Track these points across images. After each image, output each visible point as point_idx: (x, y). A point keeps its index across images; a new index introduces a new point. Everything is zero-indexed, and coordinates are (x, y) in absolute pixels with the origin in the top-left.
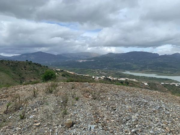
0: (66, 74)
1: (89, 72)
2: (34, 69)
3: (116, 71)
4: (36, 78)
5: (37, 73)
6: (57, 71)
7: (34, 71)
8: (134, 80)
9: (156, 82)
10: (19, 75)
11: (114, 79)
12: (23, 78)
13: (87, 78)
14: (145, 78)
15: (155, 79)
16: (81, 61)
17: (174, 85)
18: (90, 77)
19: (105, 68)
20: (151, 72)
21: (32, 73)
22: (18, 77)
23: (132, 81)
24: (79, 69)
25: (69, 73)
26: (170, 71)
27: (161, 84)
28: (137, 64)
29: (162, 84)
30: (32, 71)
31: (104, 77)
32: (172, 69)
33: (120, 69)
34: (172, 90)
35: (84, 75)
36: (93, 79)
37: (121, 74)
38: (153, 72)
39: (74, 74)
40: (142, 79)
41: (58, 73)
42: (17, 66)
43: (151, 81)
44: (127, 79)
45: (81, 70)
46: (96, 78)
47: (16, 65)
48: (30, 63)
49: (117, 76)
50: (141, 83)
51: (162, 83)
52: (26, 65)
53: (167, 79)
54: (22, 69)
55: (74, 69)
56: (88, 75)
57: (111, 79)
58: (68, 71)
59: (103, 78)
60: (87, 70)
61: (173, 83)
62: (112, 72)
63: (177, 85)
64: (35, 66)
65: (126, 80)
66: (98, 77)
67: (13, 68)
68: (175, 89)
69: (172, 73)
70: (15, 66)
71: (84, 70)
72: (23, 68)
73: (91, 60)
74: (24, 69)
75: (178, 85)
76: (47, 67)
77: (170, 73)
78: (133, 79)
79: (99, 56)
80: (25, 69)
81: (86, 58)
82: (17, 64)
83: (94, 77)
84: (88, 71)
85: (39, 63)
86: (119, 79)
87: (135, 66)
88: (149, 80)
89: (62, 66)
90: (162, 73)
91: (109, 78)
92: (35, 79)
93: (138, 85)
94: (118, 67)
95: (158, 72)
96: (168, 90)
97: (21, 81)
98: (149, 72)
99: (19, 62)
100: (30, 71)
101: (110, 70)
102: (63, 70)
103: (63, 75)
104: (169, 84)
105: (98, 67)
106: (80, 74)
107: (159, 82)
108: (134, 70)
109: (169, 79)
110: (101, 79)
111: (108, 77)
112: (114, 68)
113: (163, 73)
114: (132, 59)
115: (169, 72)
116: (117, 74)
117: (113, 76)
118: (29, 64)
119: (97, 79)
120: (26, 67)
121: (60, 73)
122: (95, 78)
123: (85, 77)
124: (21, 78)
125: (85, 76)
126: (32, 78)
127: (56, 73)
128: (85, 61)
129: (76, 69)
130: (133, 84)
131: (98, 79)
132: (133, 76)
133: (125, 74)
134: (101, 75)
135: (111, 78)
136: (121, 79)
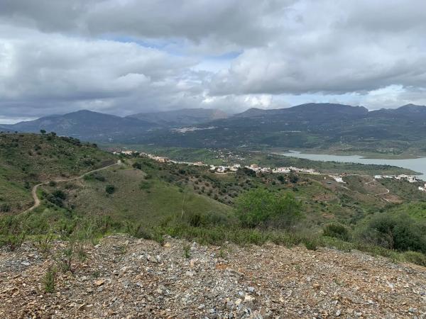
0: (145, 163)
1: (203, 155)
2: (62, 152)
3: (269, 152)
4: (68, 174)
5: (70, 161)
6: (122, 156)
7: (62, 156)
8: (311, 171)
9: (364, 175)
10: (24, 170)
11: (263, 170)
12: (32, 175)
13: (196, 169)
14: (335, 166)
15: (360, 166)
16: (184, 130)
17: (405, 180)
18: (204, 168)
19: (242, 144)
20: (349, 150)
21: (56, 161)
22: (21, 174)
23: (306, 175)
24: (179, 149)
25: (154, 160)
26: (393, 147)
27: (374, 178)
28: (316, 133)
29: (377, 179)
30: (55, 158)
31: (238, 166)
32: (399, 143)
33: (276, 146)
34: (399, 193)
35: (190, 164)
36: (213, 172)
37: (278, 159)
38: (354, 150)
39: (166, 162)
40: (328, 168)
41: (123, 161)
42: (17, 145)
43: (351, 174)
44: (294, 169)
45: (184, 151)
46: (219, 170)
47: (15, 143)
48: (51, 138)
49: (271, 164)
50: (328, 177)
51: (376, 177)
52: (41, 143)
53: (386, 167)
54: (30, 154)
55: (167, 149)
56: (199, 164)
57: (255, 172)
58: (152, 154)
59: (235, 170)
60: (198, 151)
61: (402, 176)
62: (259, 155)
63: (411, 181)
64: (65, 144)
65: (291, 171)
66: (224, 168)
67: (6, 151)
68: (408, 190)
69: (398, 153)
70: (11, 145)
71: (190, 150)
72: (32, 150)
73: (209, 126)
74: (34, 153)
75: (415, 181)
76: (95, 145)
77: (394, 153)
78: (308, 168)
79: (226, 118)
80: (39, 154)
81: (196, 122)
82: (17, 140)
83: (213, 168)
84: (202, 153)
85: (74, 138)
86: (274, 171)
87: (311, 138)
88: (347, 169)
89: (139, 143)
90: (377, 154)
91: (251, 167)
92: (63, 176)
93: (320, 183)
94: (273, 142)
95: (366, 150)
96: (390, 193)
97: (28, 183)
98: (344, 151)
99: (23, 136)
100: (51, 157)
101: (254, 149)
102: (138, 154)
103: (137, 166)
104: (393, 179)
105: (225, 144)
106: (182, 160)
107: (368, 174)
108: (310, 147)
109: (391, 167)
110: (231, 171)
111: (247, 167)
112: (262, 145)
113: (377, 152)
114: (306, 122)
115: (391, 150)
116: (269, 158)
117: (260, 164)
118: (49, 139)
119: (223, 171)
120: (40, 148)
121: (129, 161)
122: (216, 169)
123: (192, 169)
124: (27, 175)
125: (192, 166)
126: (56, 176)
127: (119, 161)
128: (193, 129)
129: (171, 148)
130: (307, 180)
131: (225, 172)
132: (308, 161)
133: (289, 158)
134: (232, 162)
135: (256, 169)
136: (280, 169)
